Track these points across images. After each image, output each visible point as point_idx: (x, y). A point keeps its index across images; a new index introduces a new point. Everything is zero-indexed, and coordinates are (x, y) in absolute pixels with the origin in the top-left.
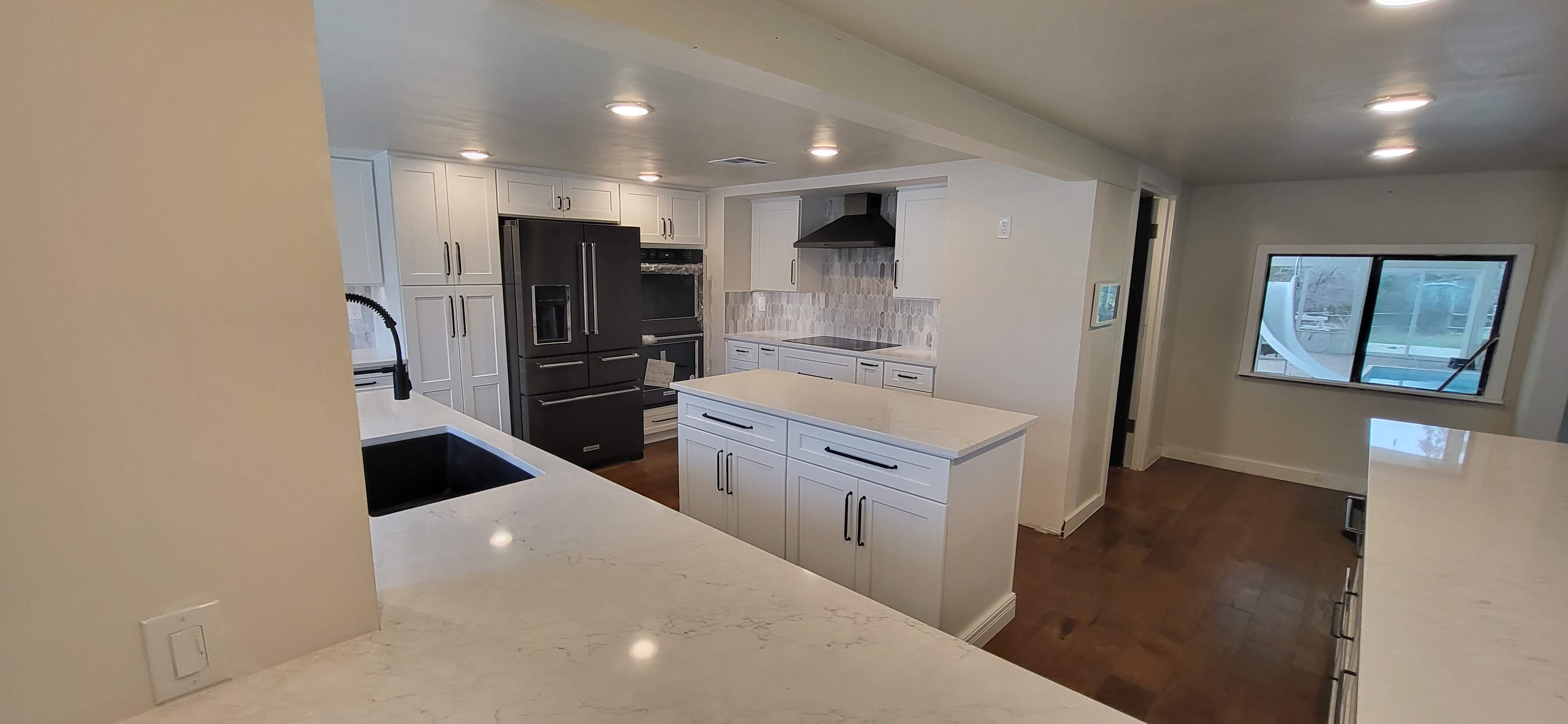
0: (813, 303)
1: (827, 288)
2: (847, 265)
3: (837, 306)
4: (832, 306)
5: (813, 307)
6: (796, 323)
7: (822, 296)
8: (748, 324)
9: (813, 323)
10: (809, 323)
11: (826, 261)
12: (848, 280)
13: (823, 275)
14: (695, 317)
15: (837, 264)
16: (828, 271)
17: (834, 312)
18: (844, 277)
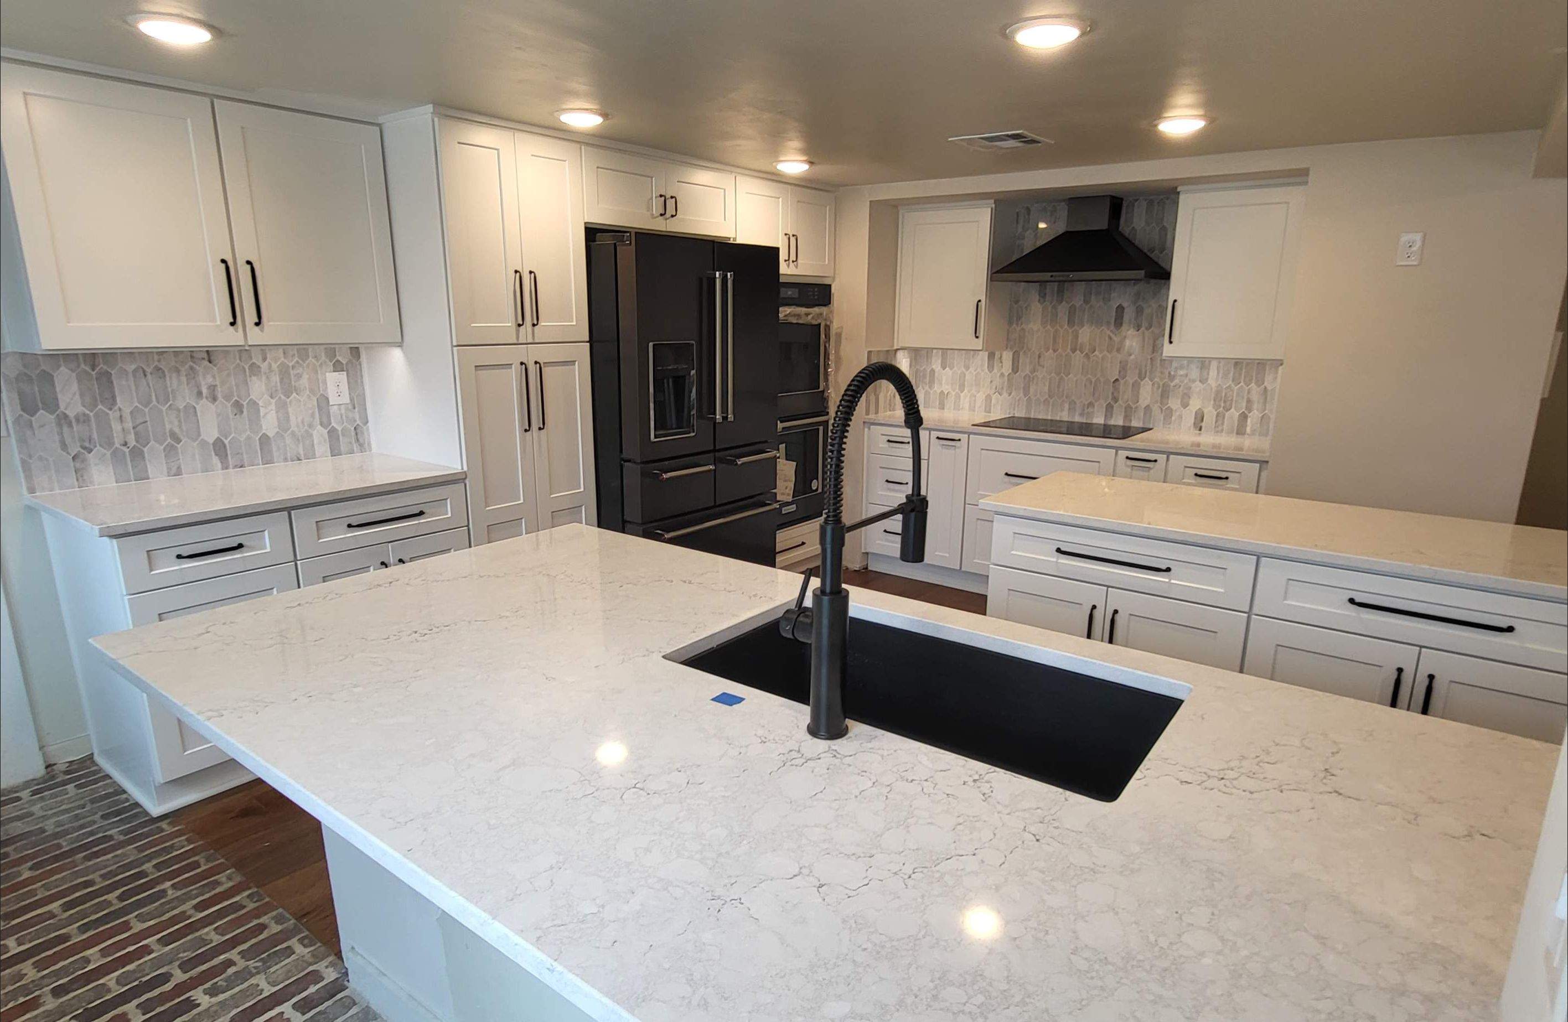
0: (991, 367)
1: (1018, 346)
2: (1054, 307)
3: (1034, 371)
4: (1026, 369)
5: (990, 372)
6: (958, 397)
7: (1007, 356)
8: (890, 400)
9: (988, 398)
10: (981, 397)
11: (1017, 302)
12: (1056, 331)
13: (1010, 323)
14: (820, 390)
15: (1036, 307)
16: (1019, 318)
17: (1029, 380)
18: (1049, 327)
